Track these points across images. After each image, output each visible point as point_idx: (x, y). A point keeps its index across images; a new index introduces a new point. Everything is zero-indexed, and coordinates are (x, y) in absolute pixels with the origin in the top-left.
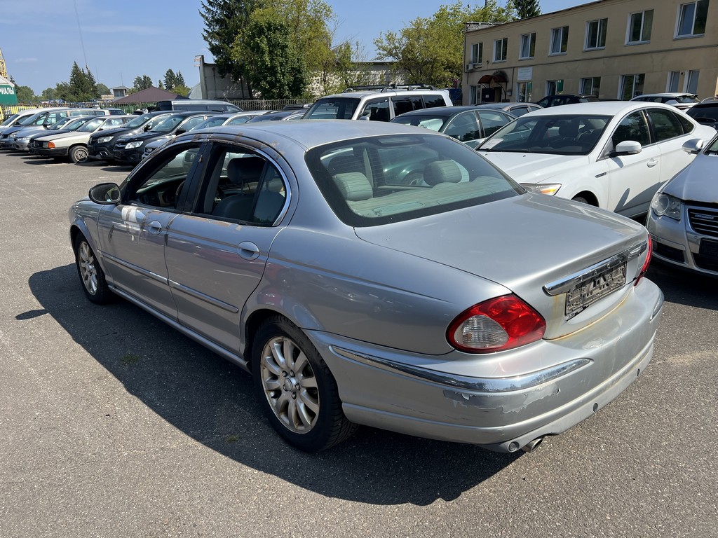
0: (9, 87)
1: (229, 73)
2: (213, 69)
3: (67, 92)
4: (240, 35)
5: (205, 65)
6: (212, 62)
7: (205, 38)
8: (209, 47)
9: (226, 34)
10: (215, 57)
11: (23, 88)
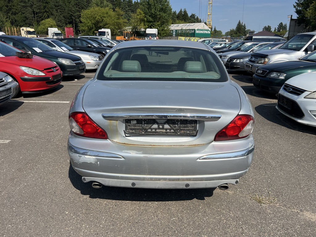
0: (209, 30)
1: (303, 23)
2: (295, 22)
3: (233, 33)
4: (313, 4)
5: (292, 20)
6: (296, 18)
7: (295, 7)
8: (295, 11)
9: (306, 4)
10: (298, 16)
11: (219, 31)
